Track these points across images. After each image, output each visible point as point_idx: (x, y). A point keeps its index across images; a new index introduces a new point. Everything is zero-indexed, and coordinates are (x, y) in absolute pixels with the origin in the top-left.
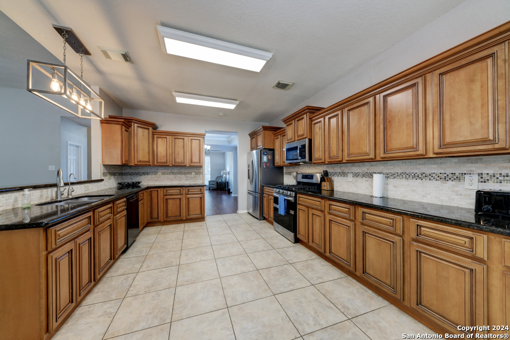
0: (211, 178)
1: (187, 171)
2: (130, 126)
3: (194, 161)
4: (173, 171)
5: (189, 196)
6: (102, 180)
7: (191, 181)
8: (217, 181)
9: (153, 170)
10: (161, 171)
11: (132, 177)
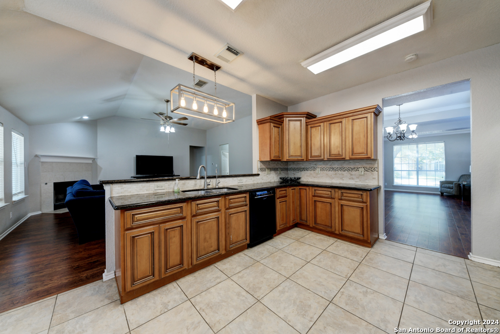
0: (446, 176)
1: (352, 167)
2: (282, 122)
3: (355, 151)
4: (334, 167)
5: (343, 202)
6: (258, 175)
7: (358, 180)
8: (460, 182)
9: (312, 166)
10: (320, 165)
11: (295, 172)
